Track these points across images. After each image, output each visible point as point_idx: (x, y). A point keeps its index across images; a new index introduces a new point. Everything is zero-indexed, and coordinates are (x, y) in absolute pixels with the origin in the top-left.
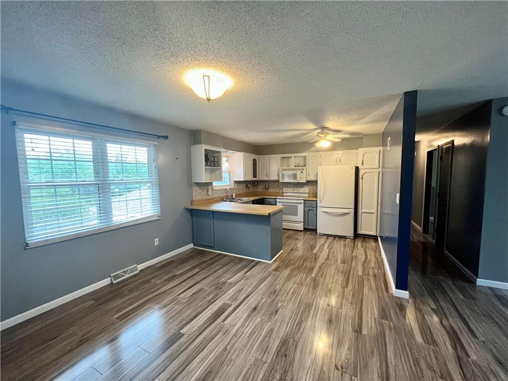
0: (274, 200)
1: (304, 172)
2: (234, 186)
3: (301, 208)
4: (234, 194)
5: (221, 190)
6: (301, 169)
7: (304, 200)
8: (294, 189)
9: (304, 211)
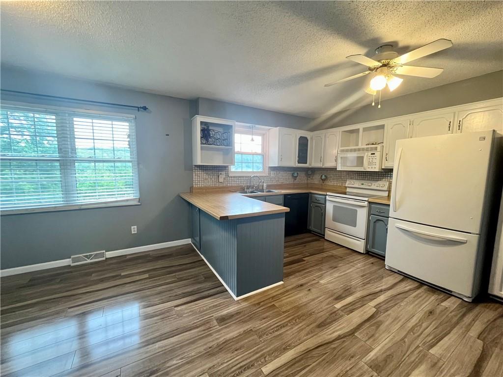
0: (324, 197)
1: (378, 154)
2: (269, 174)
3: (362, 216)
4: (265, 184)
5: (246, 177)
6: (372, 149)
7: (370, 203)
8: (363, 182)
9: (369, 221)
